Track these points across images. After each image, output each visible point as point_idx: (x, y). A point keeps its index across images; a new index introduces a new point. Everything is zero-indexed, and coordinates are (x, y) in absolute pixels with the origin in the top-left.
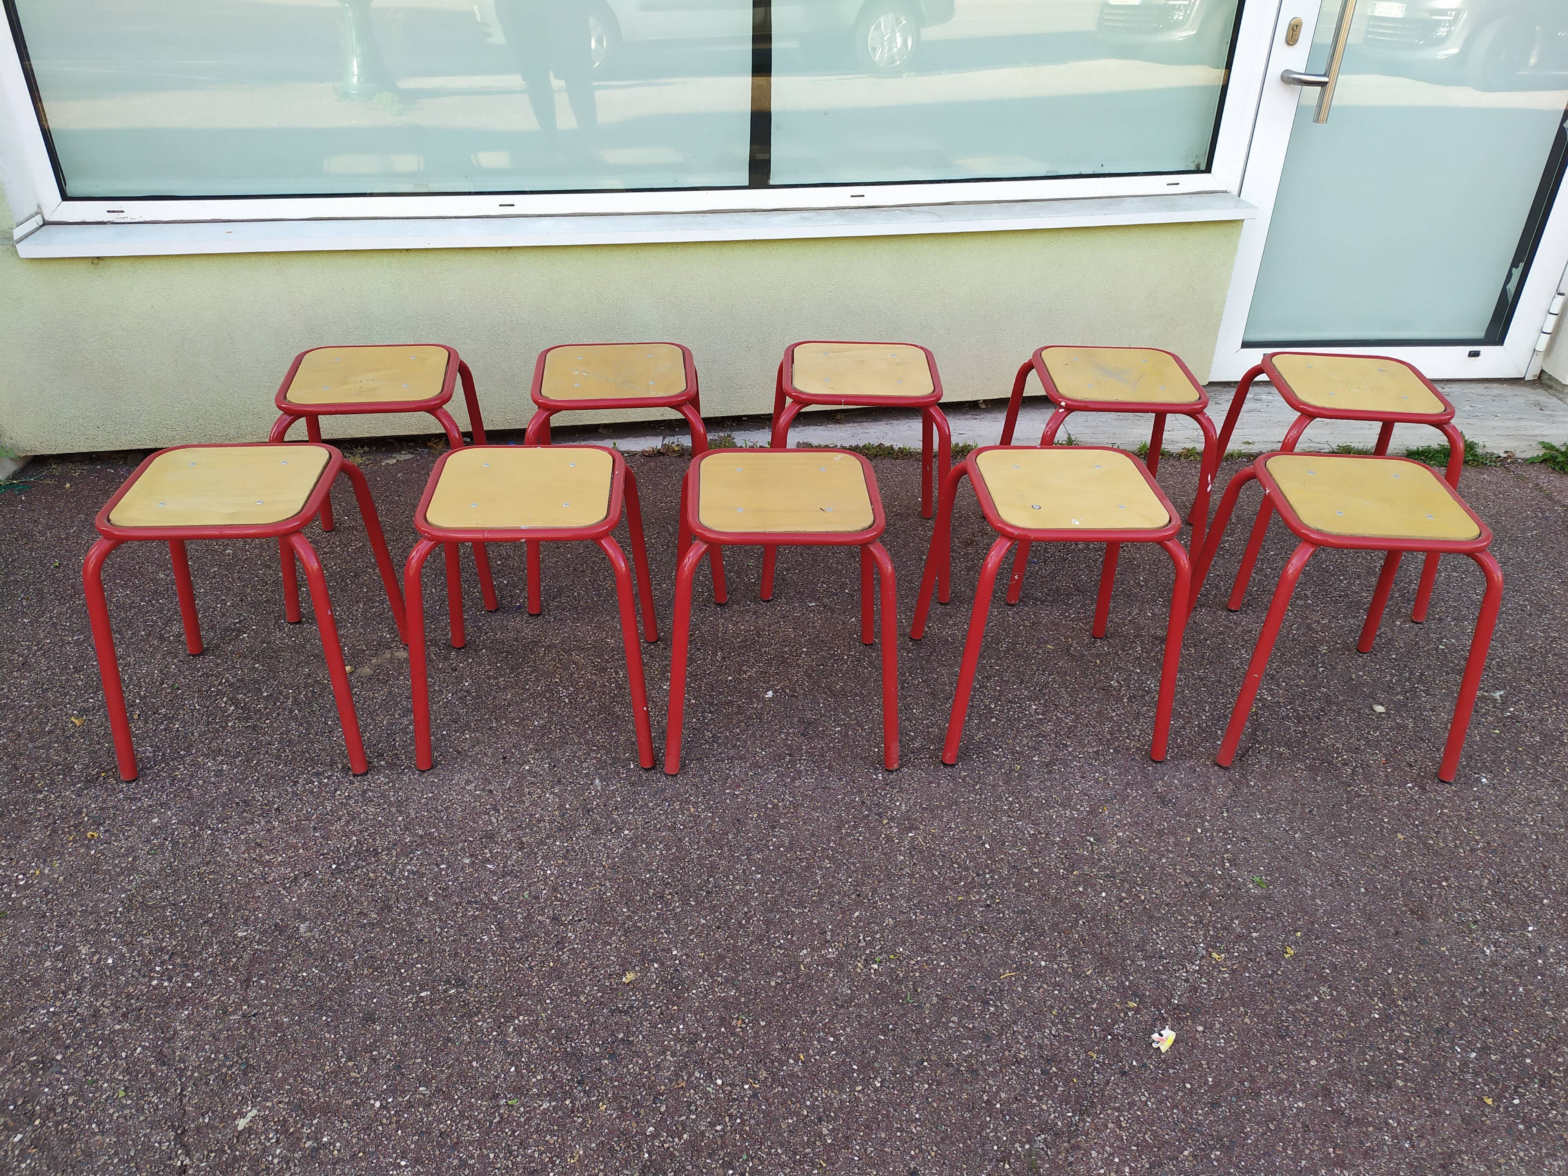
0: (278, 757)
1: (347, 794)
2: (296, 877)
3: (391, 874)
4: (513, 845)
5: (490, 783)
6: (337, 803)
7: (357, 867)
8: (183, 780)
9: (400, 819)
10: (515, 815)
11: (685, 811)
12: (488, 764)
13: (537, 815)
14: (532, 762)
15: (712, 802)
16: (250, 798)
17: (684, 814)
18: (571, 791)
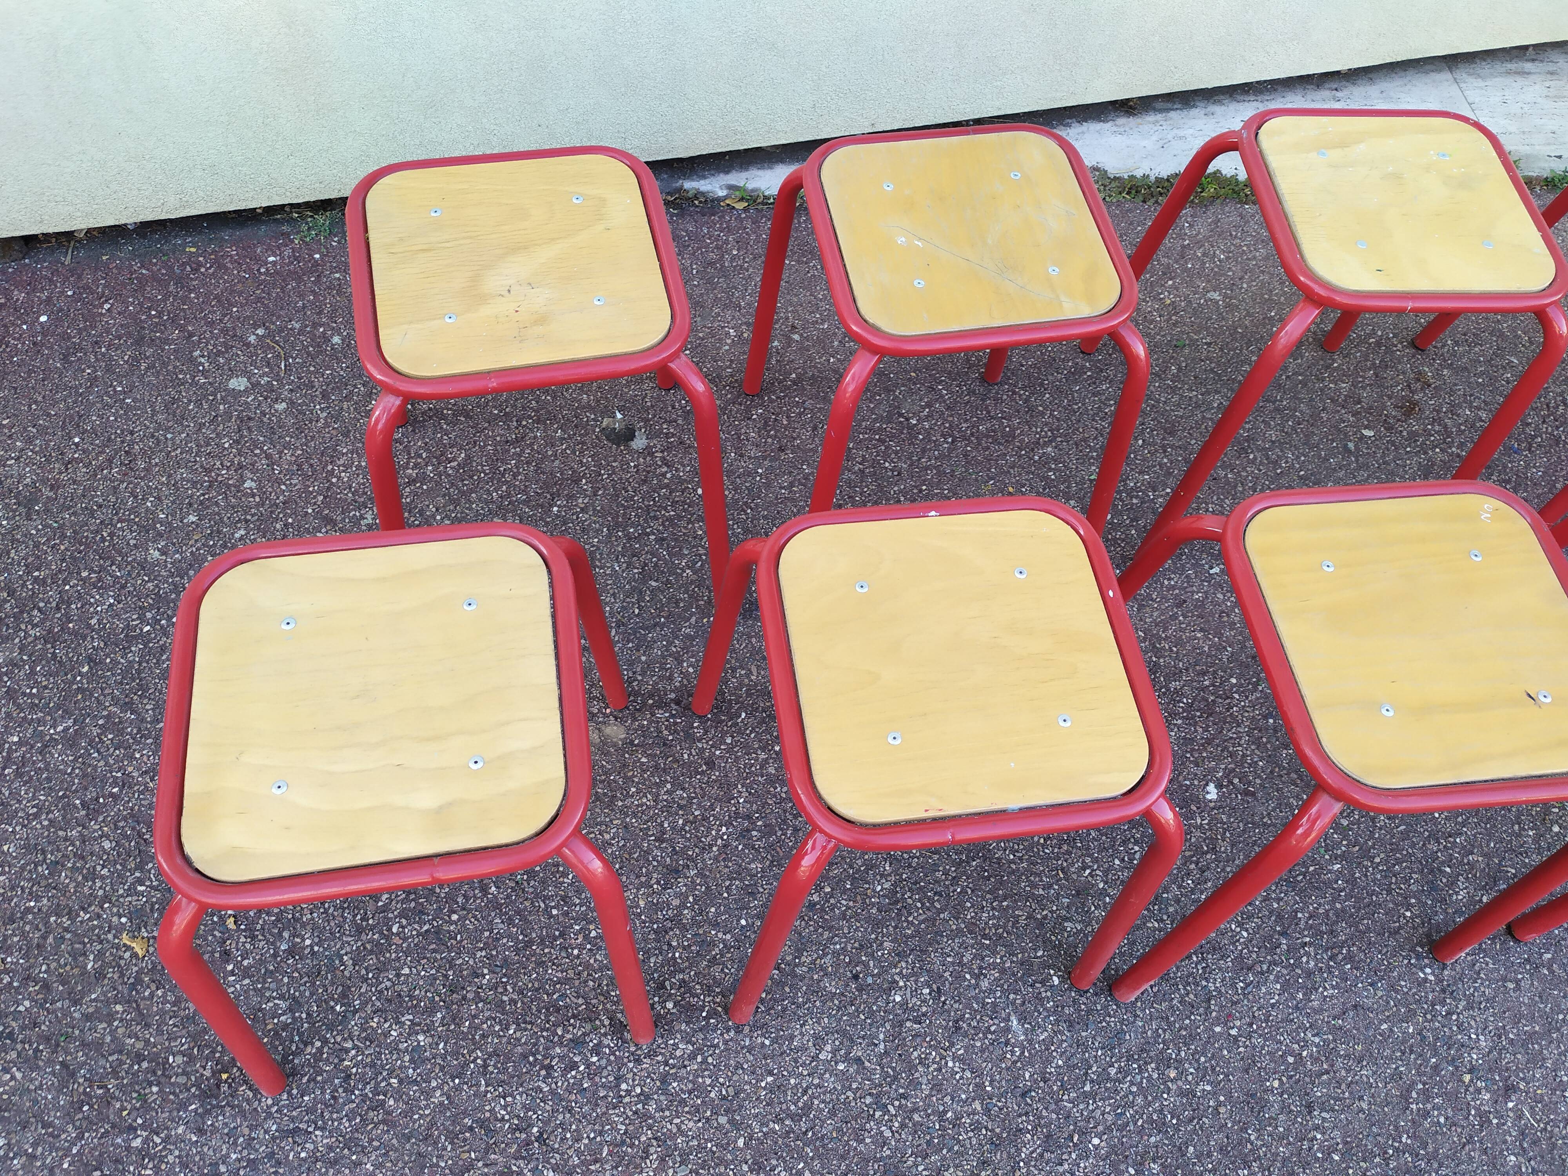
0: (501, 1007)
1: (638, 1090)
5: (852, 1041)
8: (363, 1080)
11: (1170, 1084)
12: (835, 993)
13: (949, 1114)
14: (901, 984)
15: (1203, 1059)
16: (488, 1115)
17: (1169, 1089)
18: (982, 1051)
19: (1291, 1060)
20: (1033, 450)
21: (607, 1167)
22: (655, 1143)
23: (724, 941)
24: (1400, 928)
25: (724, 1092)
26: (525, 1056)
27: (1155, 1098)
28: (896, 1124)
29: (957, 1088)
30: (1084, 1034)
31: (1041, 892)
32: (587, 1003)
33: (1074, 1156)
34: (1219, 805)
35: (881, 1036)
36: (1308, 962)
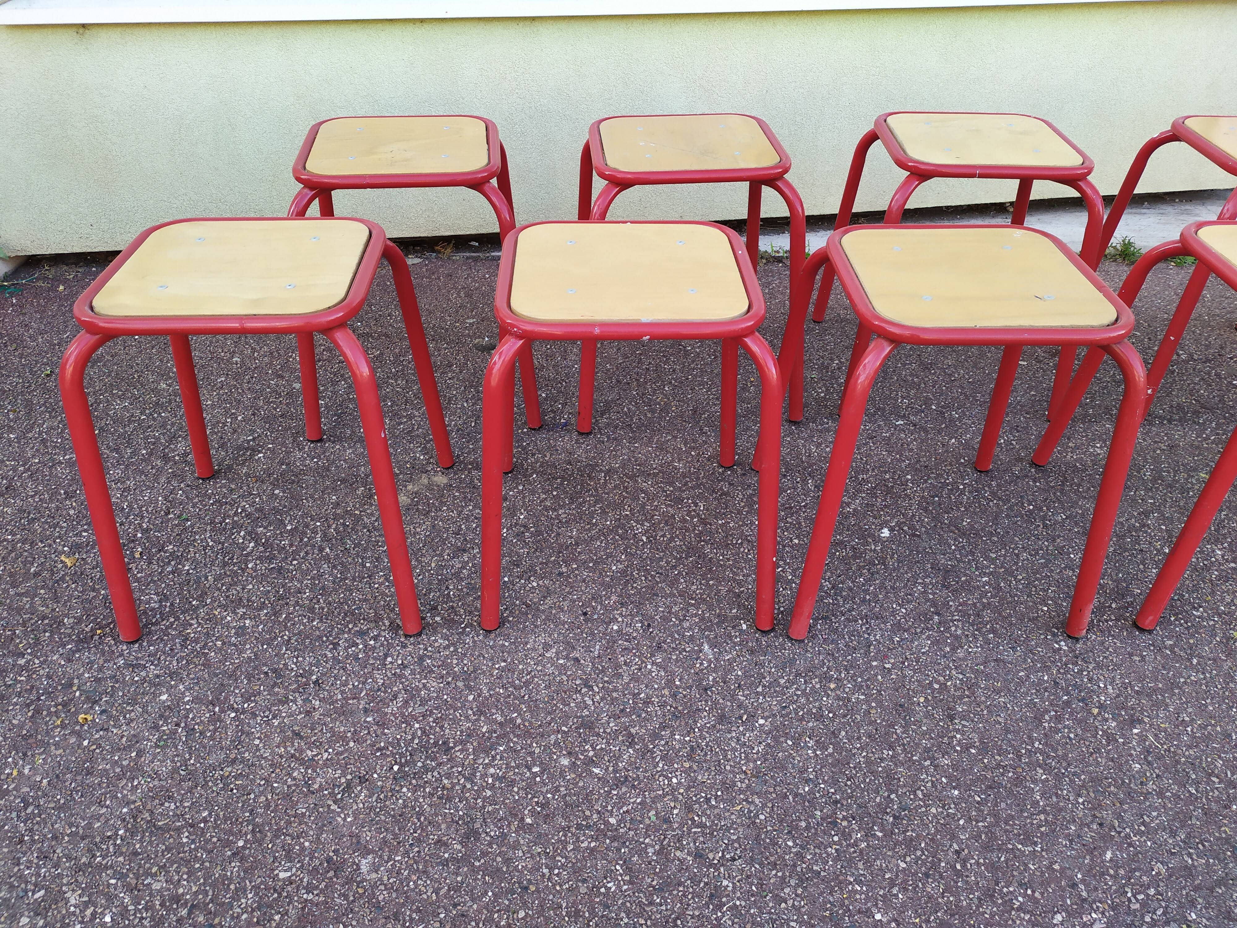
0: (312, 610)
1: (400, 662)
2: (349, 784)
3: (470, 779)
4: (620, 738)
5: (574, 648)
6: (389, 674)
7: (426, 769)
8: (196, 641)
9: (471, 698)
10: (615, 695)
11: (830, 692)
12: (567, 622)
13: (642, 695)
14: (620, 620)
15: (860, 680)
16: (281, 666)
17: (829, 695)
18: (677, 661)
19: (936, 686)
22: (403, 692)
24: (1038, 616)
25: (465, 669)
26: (320, 637)
27: (815, 701)
28: (598, 697)
29: (652, 681)
30: (762, 658)
31: (741, 578)
32: (376, 613)
33: (741, 729)
34: (890, 540)
35: (597, 647)
36: (956, 631)
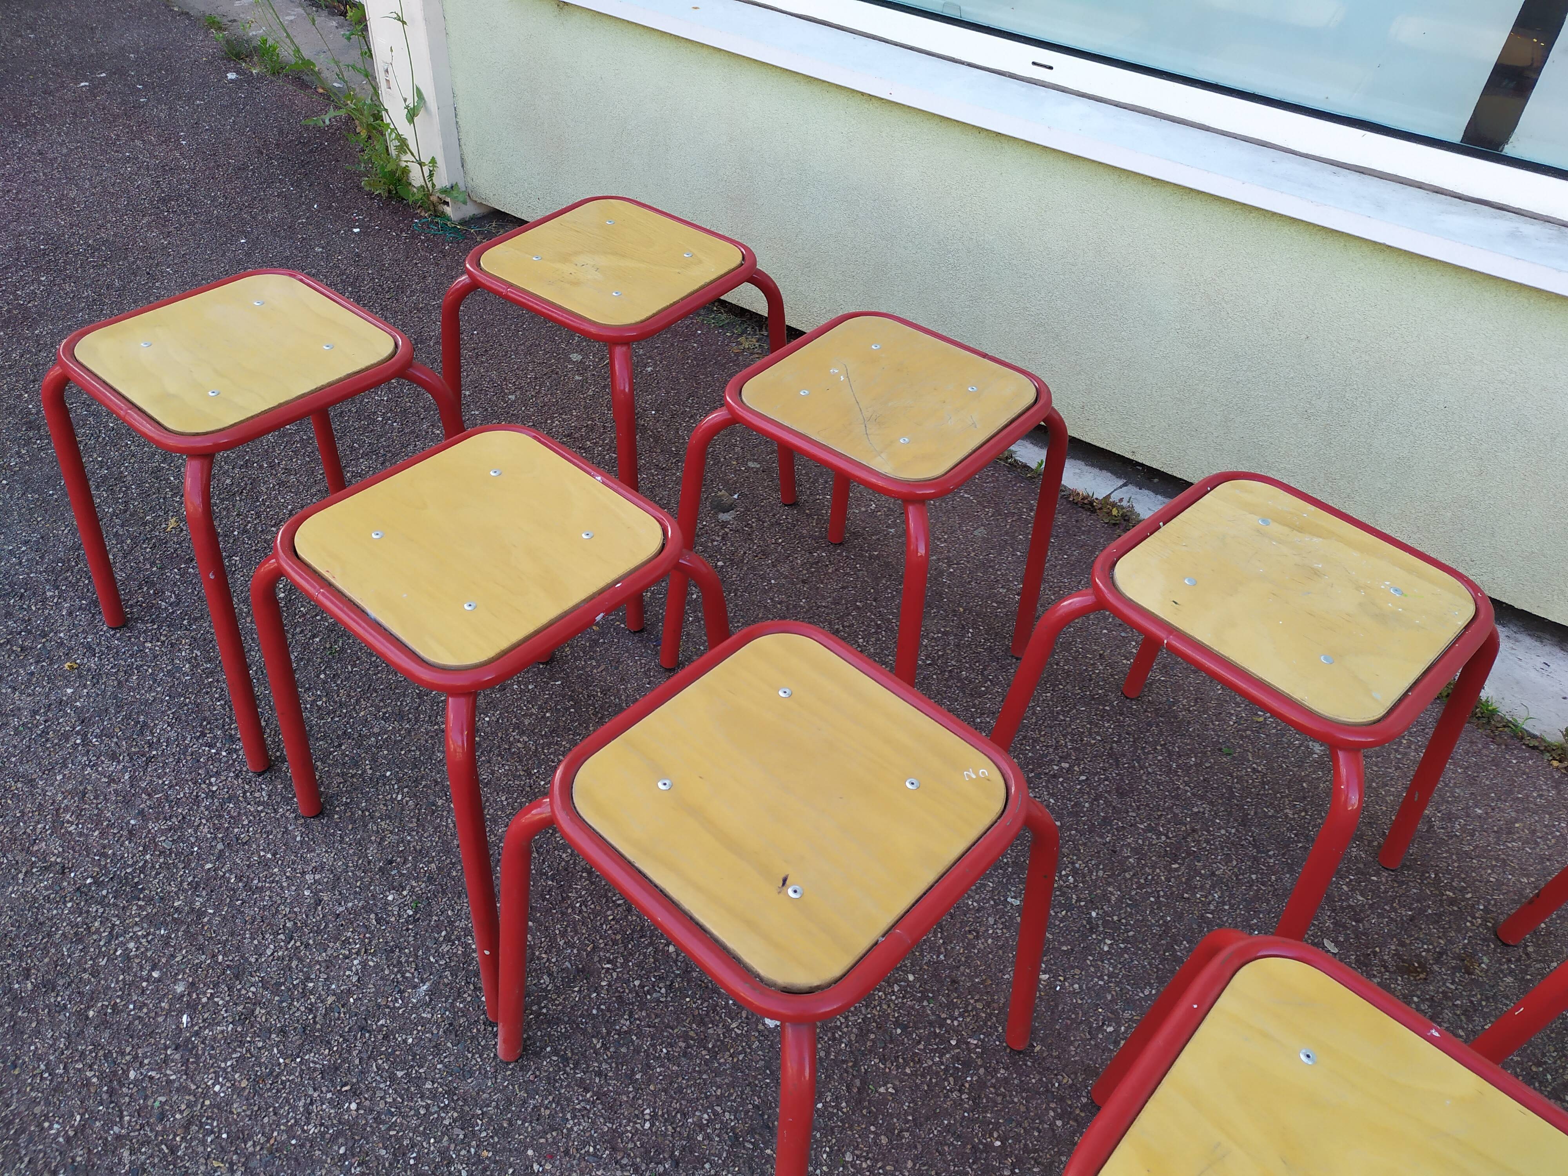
1: (215, 788)
2: (52, 865)
3: (111, 938)
4: (240, 1008)
5: (333, 889)
6: (194, 794)
8: (143, 658)
10: (295, 963)
11: (446, 1138)
12: (368, 857)
13: (311, 985)
14: (405, 893)
16: (152, 724)
17: (440, 1141)
18: (383, 977)
20: (984, 714)
21: (148, 803)
22: (180, 818)
23: (364, 771)
25: (242, 836)
26: (204, 719)
27: (424, 1134)
28: (281, 953)
29: (337, 978)
30: (449, 1045)
31: (561, 943)
33: (329, 1095)
35: (350, 904)
